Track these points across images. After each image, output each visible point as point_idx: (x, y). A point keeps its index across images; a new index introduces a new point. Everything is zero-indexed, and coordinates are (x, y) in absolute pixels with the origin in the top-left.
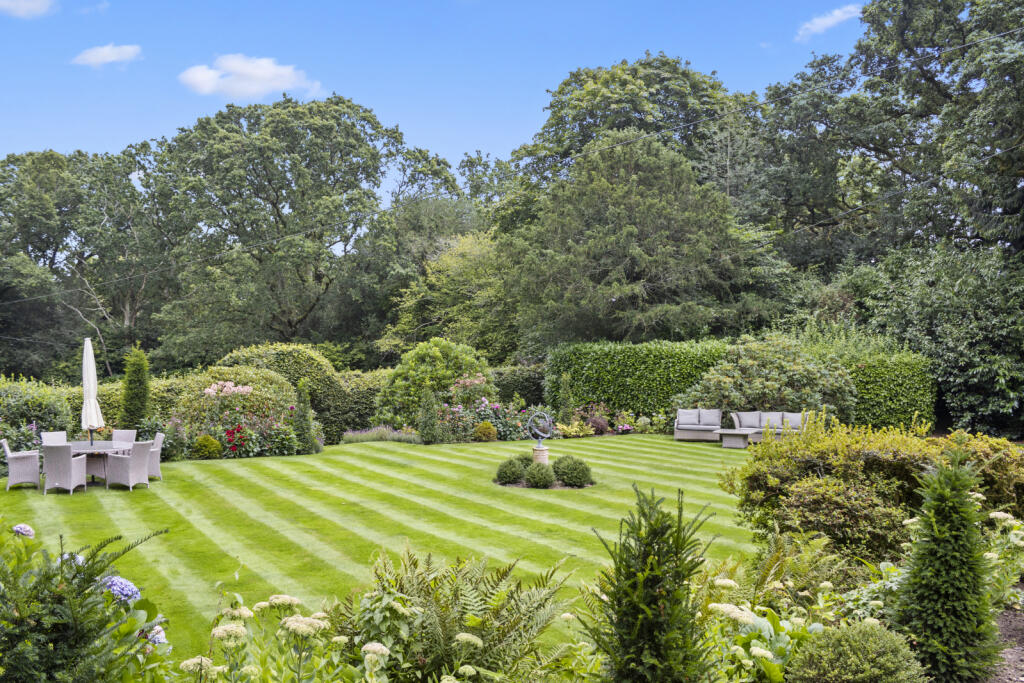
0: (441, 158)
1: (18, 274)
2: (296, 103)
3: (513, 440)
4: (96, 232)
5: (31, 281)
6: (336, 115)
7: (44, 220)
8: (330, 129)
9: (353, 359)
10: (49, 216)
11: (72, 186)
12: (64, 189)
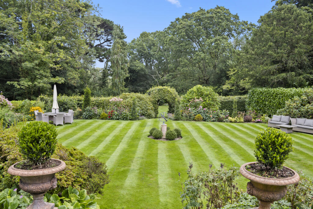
0: (252, 23)
1: (136, 66)
2: (204, 10)
3: (208, 121)
4: (155, 54)
5: (139, 68)
6: (216, 12)
7: (143, 51)
8: (213, 17)
9: (219, 91)
10: (145, 50)
11: (152, 41)
12: (150, 42)
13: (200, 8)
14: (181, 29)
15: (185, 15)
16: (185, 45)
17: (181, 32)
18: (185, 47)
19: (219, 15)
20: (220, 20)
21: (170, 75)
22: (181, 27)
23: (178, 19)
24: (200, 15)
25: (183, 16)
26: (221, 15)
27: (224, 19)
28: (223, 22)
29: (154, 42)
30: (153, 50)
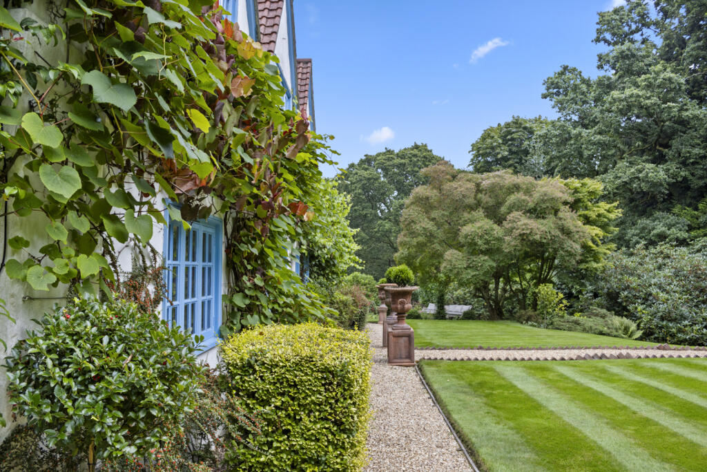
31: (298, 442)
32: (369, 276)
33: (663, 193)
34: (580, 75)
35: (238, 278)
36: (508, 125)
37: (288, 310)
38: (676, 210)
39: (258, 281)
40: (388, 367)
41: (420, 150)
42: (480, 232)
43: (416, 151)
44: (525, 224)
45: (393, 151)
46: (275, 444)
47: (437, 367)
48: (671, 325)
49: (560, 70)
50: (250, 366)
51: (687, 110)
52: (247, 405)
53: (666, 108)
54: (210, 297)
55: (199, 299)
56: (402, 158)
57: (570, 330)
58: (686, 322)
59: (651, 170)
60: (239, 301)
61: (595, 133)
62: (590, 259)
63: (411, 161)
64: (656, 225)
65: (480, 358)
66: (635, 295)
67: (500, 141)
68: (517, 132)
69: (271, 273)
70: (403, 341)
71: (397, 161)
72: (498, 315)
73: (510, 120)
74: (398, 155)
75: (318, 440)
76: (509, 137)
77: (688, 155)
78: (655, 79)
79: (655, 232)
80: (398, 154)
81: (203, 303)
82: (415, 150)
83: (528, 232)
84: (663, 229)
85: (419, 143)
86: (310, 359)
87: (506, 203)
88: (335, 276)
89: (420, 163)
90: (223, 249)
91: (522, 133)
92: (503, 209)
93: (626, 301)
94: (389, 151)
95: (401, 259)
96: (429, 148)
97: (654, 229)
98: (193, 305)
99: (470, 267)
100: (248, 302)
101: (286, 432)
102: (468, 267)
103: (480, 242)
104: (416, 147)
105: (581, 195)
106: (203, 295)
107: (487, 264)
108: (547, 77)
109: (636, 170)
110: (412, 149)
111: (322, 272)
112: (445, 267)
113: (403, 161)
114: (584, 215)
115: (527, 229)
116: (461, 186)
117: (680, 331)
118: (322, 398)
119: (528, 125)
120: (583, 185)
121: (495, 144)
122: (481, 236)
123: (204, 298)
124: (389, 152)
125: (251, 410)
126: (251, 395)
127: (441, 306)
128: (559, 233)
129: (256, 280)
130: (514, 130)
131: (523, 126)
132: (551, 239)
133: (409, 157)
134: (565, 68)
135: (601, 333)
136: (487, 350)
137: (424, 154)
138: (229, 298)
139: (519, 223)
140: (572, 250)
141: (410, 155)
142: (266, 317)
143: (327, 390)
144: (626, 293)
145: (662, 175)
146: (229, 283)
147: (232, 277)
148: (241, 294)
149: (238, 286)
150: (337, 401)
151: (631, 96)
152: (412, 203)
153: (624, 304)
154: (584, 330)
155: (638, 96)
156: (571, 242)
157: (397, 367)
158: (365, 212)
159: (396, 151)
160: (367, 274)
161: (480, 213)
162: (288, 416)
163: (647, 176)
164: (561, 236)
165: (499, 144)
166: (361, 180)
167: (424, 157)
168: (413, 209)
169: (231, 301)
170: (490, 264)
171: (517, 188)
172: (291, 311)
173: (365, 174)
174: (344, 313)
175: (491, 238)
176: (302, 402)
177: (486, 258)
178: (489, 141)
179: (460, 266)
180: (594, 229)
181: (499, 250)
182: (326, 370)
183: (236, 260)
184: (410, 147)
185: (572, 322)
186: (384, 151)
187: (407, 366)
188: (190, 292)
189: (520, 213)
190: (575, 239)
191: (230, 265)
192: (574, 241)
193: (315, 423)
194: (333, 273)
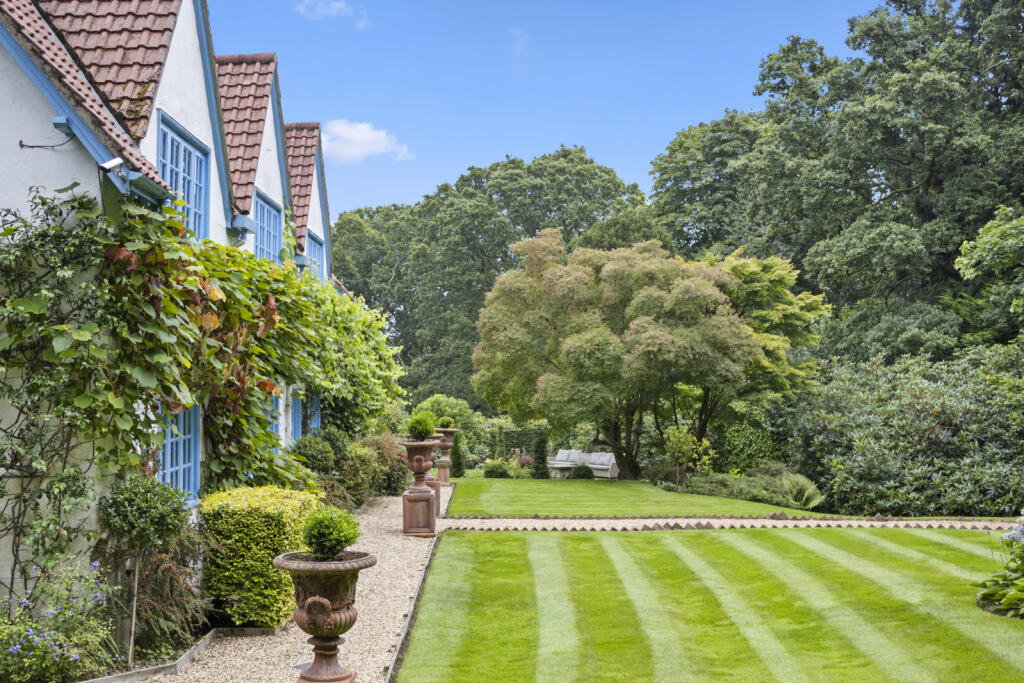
11: (376, 243)
12: (369, 247)
13: (507, 156)
14: (447, 224)
15: (467, 173)
16: (459, 272)
17: (449, 235)
18: (459, 278)
19: (562, 178)
20: (563, 196)
21: (426, 360)
22: (449, 219)
23: (445, 188)
24: (503, 181)
25: (462, 177)
26: (567, 179)
27: (576, 191)
28: (572, 201)
29: (383, 245)
30: (377, 276)
31: (249, 562)
32: (460, 401)
33: (922, 273)
34: (821, 54)
35: (215, 445)
36: (716, 128)
37: (263, 473)
38: (946, 298)
39: (233, 449)
40: (401, 536)
41: (572, 160)
42: (588, 347)
43: (562, 163)
44: (651, 337)
45: (521, 162)
46: (235, 564)
47: (460, 537)
48: (870, 487)
49: (786, 44)
50: (219, 514)
51: (961, 135)
52: (217, 540)
53: (927, 132)
54: (189, 464)
55: (181, 467)
56: (536, 176)
57: (712, 495)
58: (892, 483)
59: (900, 237)
60: (216, 468)
61: (826, 167)
62: (763, 386)
63: (553, 181)
64: (909, 324)
65: (520, 529)
66: (835, 441)
67: (700, 156)
68: (731, 140)
69: (245, 440)
70: (421, 506)
71: (527, 181)
72: (631, 470)
73: (720, 116)
74: (529, 171)
75: (262, 561)
76: (716, 149)
77: (966, 207)
78: (914, 81)
79: (904, 336)
80: (529, 167)
81: (184, 470)
82: (562, 159)
83: (655, 349)
84: (916, 331)
85: (569, 146)
86: (257, 510)
87: (633, 302)
88: (358, 420)
89: (570, 186)
90: (201, 420)
91: (739, 142)
92: (629, 311)
93: (821, 450)
94: (513, 162)
95: (482, 383)
96: (588, 156)
97: (904, 330)
98: (177, 472)
99: (575, 400)
100: (223, 467)
101: (243, 556)
102: (571, 400)
103: (587, 363)
104: (565, 154)
105: (759, 284)
106: (184, 463)
107: (599, 395)
108: (767, 54)
109: (877, 234)
110: (557, 158)
111: (339, 415)
112: (538, 400)
113: (538, 181)
114: (759, 316)
115: (654, 345)
116: (568, 274)
117: (882, 496)
118: (265, 534)
119: (750, 128)
120: (766, 269)
121: (690, 163)
122: (589, 354)
123: (186, 466)
124: (515, 163)
125: (219, 542)
126: (219, 533)
127: (539, 458)
128: (708, 349)
129: (230, 448)
130: (725, 136)
131: (741, 129)
132: (694, 359)
133: (551, 174)
134: (796, 42)
135: (755, 499)
136: (545, 519)
137: (579, 167)
138: (205, 465)
139: (644, 336)
140: (729, 374)
141: (552, 171)
142: (240, 481)
143: (268, 529)
144: (821, 438)
145: (917, 244)
146: (206, 450)
147: (210, 445)
148: (217, 460)
149: (214, 452)
150: (275, 536)
151: (873, 110)
152: (497, 298)
153: (818, 455)
154: (731, 495)
155: (884, 111)
156: (728, 361)
157: (412, 538)
158: (466, 278)
159: (527, 162)
160: (457, 397)
161: (594, 316)
162: (243, 546)
163: (891, 247)
164: (710, 353)
165: (699, 162)
166: (459, 218)
167: (578, 173)
168: (496, 308)
169: (208, 467)
170: (603, 395)
171: (650, 278)
172: (265, 475)
173: (468, 204)
174: (361, 472)
175: (606, 357)
176: (252, 536)
177: (597, 386)
178: (680, 156)
179: (557, 399)
180: (773, 340)
181: (615, 376)
182: (268, 516)
183: (212, 430)
184: (553, 152)
185: (717, 482)
186: (505, 160)
187: (425, 537)
188: (174, 462)
189: (649, 319)
190: (735, 357)
191: (208, 434)
192: (734, 361)
193: (260, 550)
194: (356, 415)
